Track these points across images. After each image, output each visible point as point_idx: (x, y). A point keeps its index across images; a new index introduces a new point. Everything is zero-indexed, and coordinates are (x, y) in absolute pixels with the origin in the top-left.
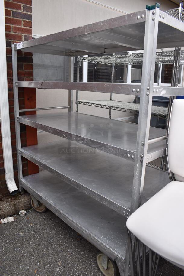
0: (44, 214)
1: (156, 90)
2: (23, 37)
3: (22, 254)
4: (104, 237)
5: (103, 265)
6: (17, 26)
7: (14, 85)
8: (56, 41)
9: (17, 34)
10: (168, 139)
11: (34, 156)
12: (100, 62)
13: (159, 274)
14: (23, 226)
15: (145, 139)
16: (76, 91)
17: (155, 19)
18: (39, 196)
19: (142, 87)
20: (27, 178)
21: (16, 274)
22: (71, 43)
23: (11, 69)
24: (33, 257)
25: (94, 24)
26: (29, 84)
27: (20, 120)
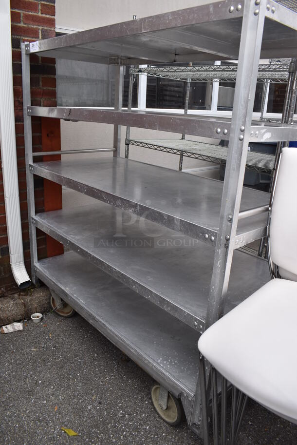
0: (70, 319)
1: (255, 132)
2: (40, 32)
3: (35, 382)
4: (164, 360)
5: (160, 402)
6: (30, 13)
7: (24, 112)
8: (95, 42)
9: (30, 26)
10: (271, 211)
11: (56, 229)
12: (167, 76)
13: (247, 418)
14: (37, 338)
15: (233, 211)
16: (126, 127)
17: (258, 13)
18: (63, 292)
19: (232, 126)
20: (45, 262)
21: (25, 411)
22: (119, 45)
23: (20, 86)
24: (52, 387)
25: (158, 17)
26: (49, 112)
27: (34, 169)
